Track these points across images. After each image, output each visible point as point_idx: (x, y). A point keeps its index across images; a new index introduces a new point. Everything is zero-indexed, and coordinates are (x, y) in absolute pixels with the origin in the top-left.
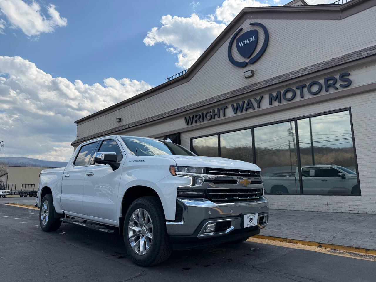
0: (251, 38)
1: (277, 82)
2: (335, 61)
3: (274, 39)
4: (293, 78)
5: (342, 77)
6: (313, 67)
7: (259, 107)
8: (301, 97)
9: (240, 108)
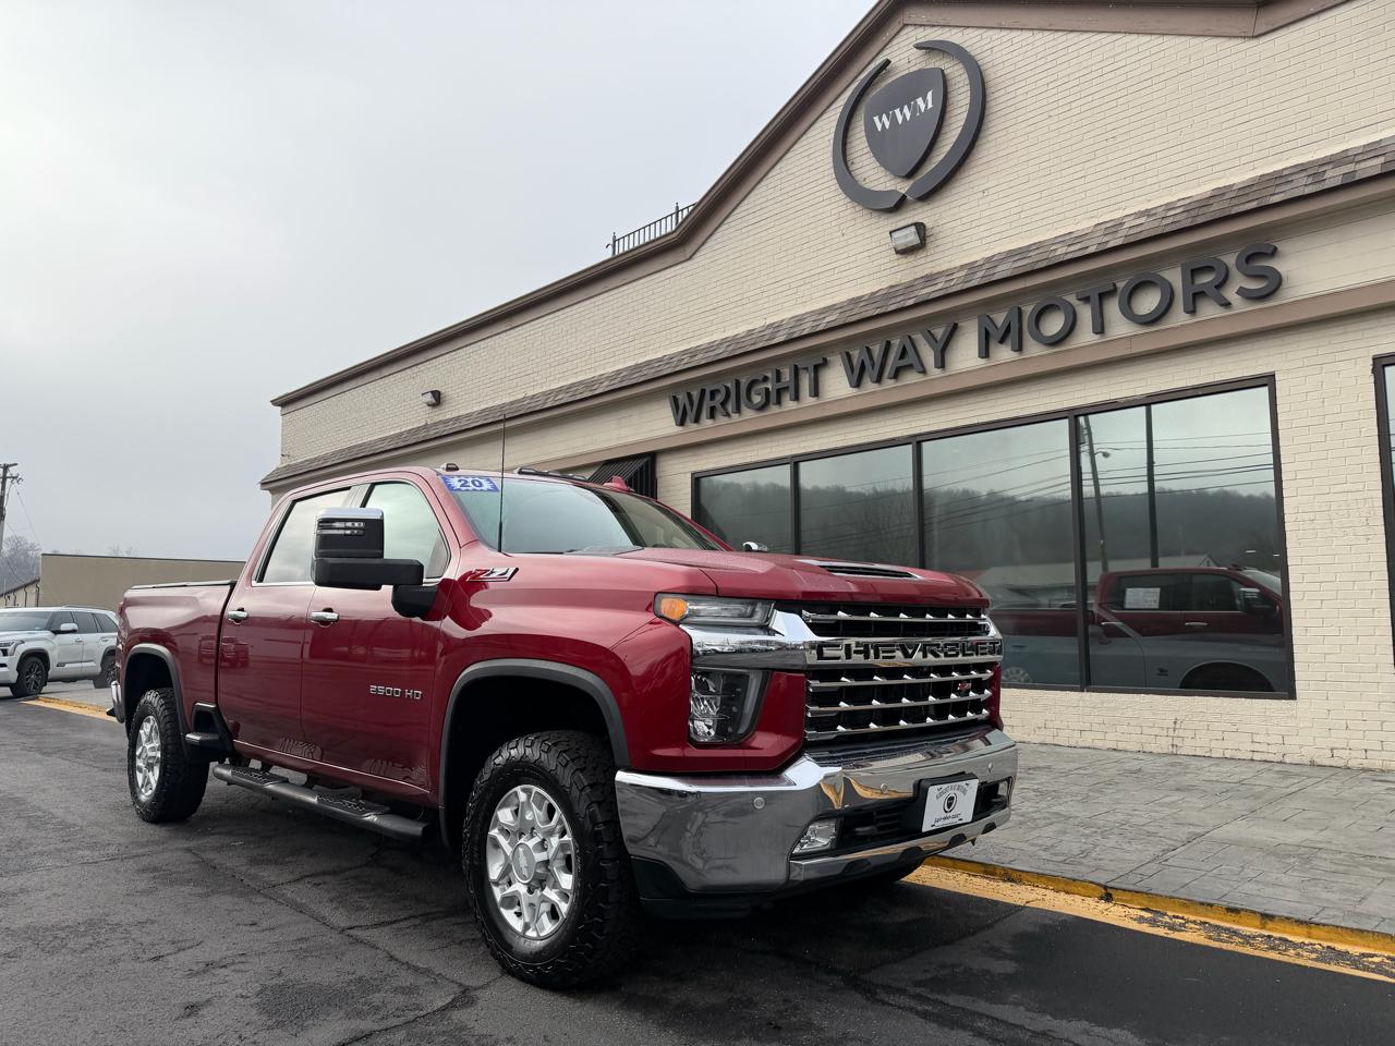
0: (920, 101)
2: (1226, 197)
3: (1003, 106)
4: (1064, 258)
5: (1247, 261)
6: (1143, 220)
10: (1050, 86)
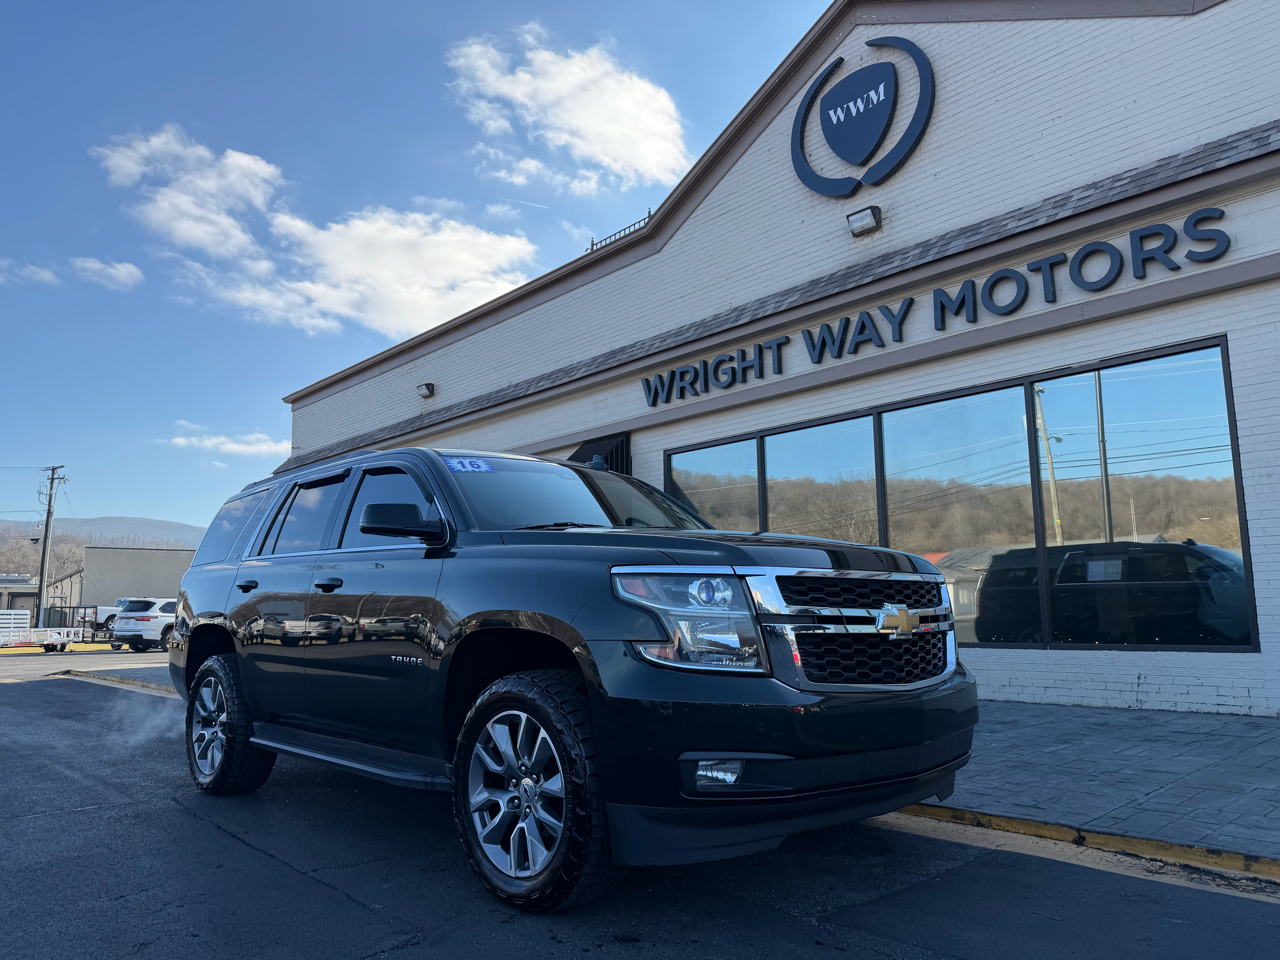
0: (872, 94)
1: (961, 249)
2: (1172, 165)
3: (953, 93)
4: (1017, 231)
5: (1195, 225)
6: (1091, 192)
7: (899, 338)
8: (1049, 302)
9: (833, 343)
10: (997, 73)
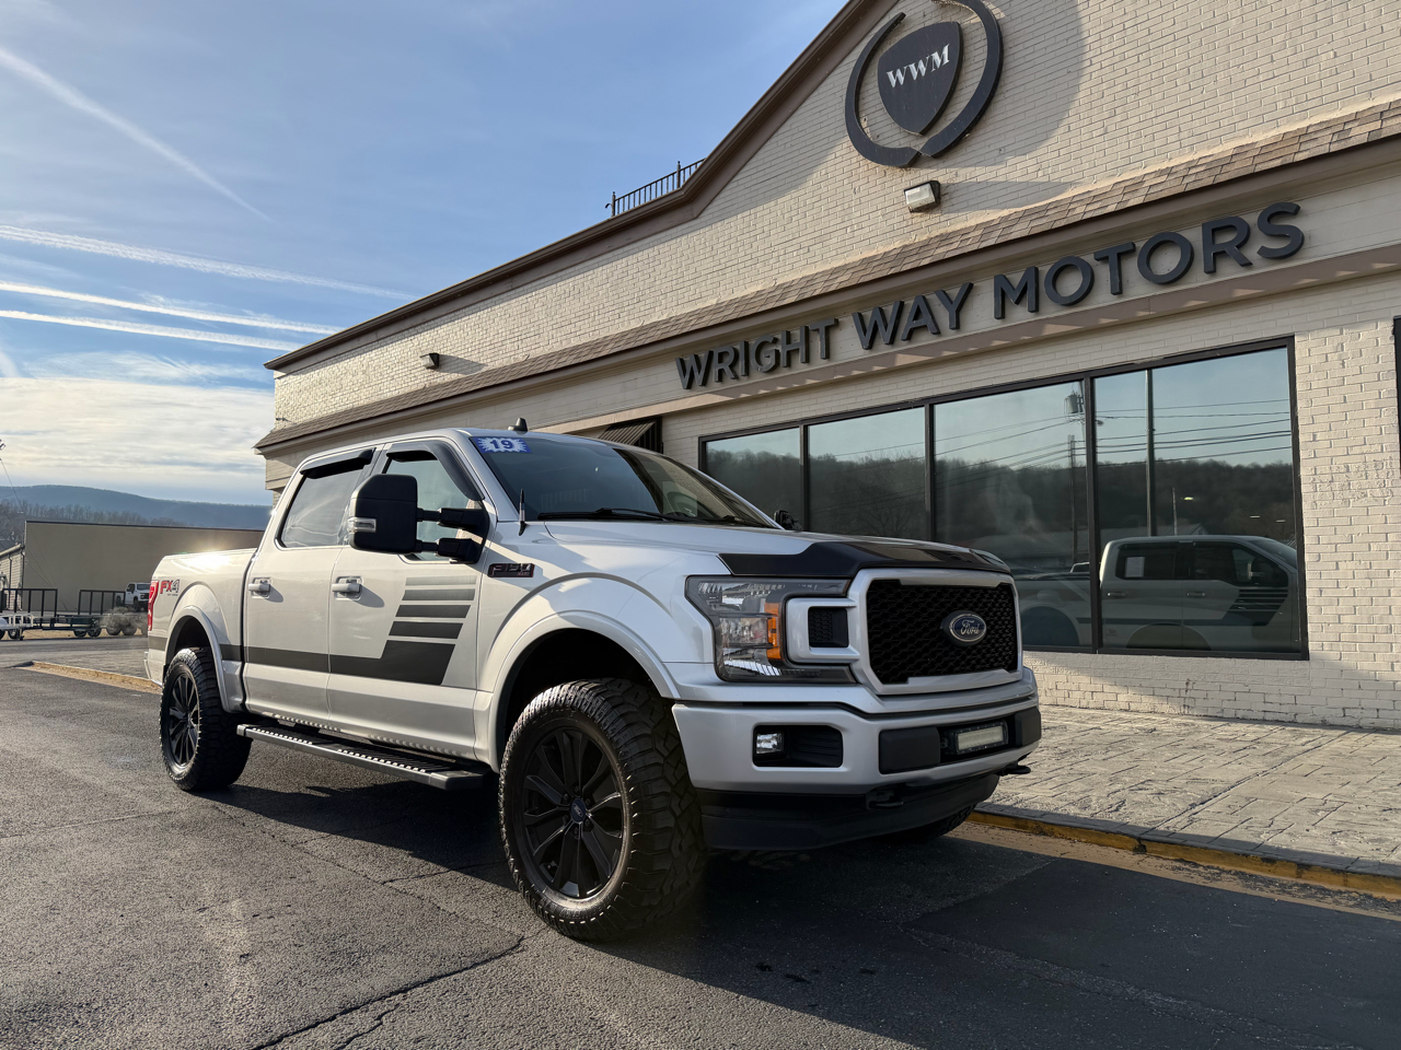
0: (936, 56)
1: (1025, 234)
2: (1249, 154)
3: (1022, 61)
4: (1084, 217)
5: (1269, 220)
7: (957, 326)
8: (1115, 294)
9: (886, 328)
10: (1070, 41)
